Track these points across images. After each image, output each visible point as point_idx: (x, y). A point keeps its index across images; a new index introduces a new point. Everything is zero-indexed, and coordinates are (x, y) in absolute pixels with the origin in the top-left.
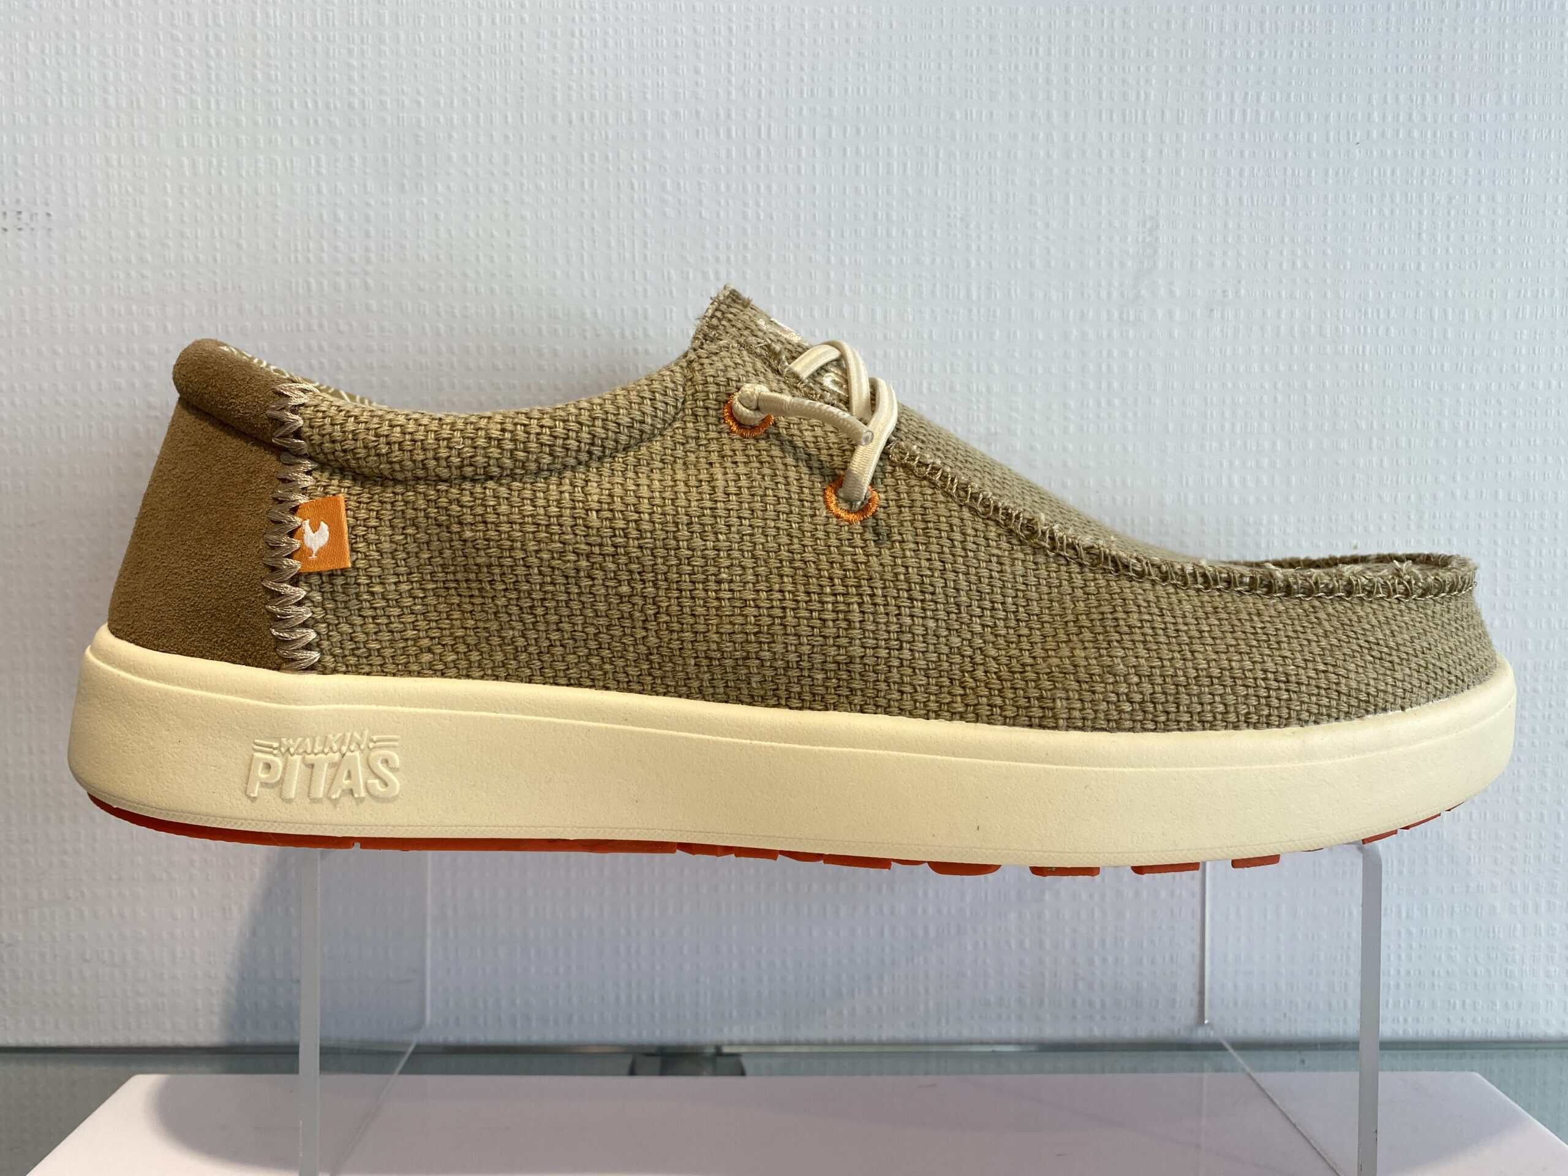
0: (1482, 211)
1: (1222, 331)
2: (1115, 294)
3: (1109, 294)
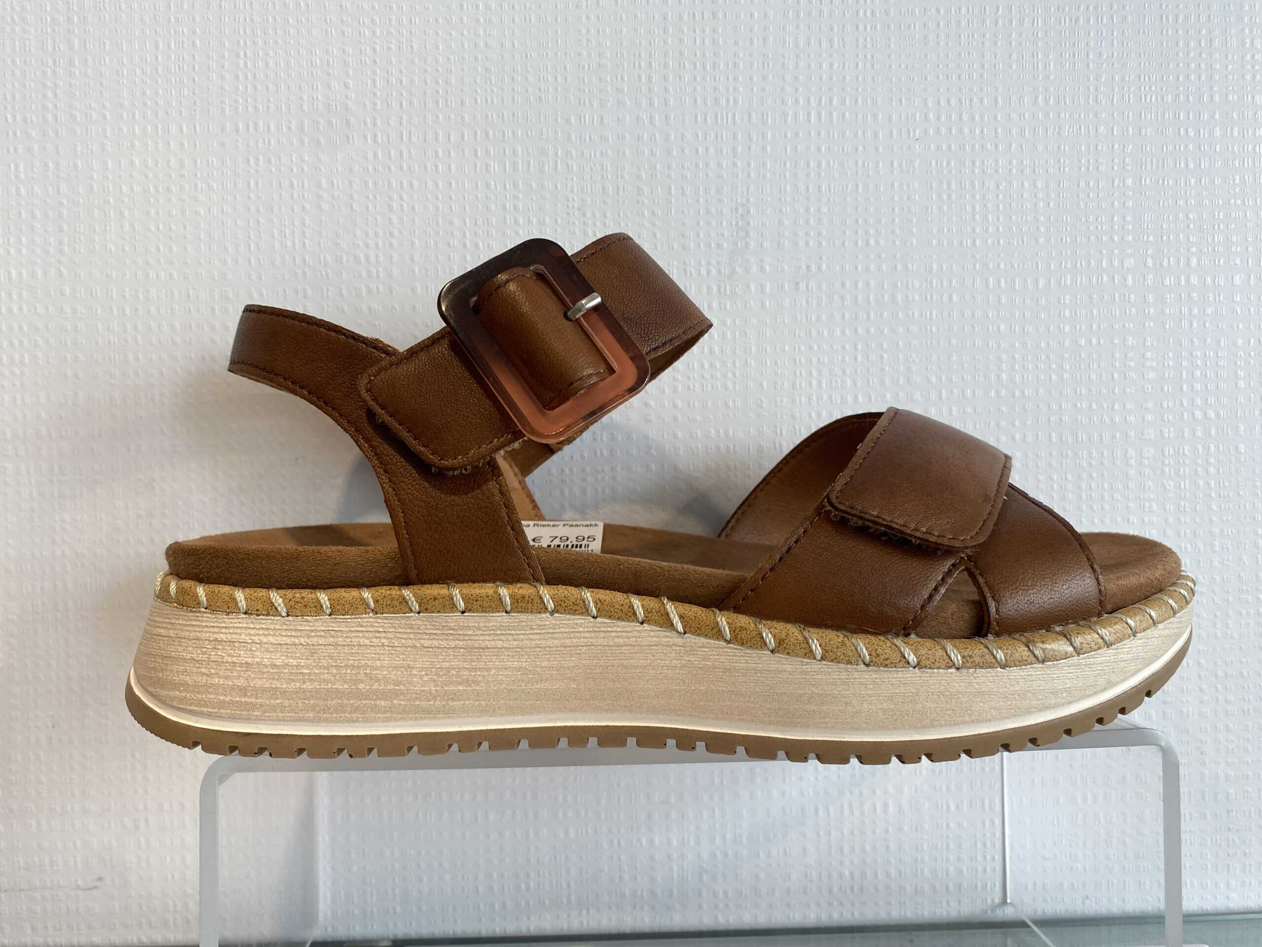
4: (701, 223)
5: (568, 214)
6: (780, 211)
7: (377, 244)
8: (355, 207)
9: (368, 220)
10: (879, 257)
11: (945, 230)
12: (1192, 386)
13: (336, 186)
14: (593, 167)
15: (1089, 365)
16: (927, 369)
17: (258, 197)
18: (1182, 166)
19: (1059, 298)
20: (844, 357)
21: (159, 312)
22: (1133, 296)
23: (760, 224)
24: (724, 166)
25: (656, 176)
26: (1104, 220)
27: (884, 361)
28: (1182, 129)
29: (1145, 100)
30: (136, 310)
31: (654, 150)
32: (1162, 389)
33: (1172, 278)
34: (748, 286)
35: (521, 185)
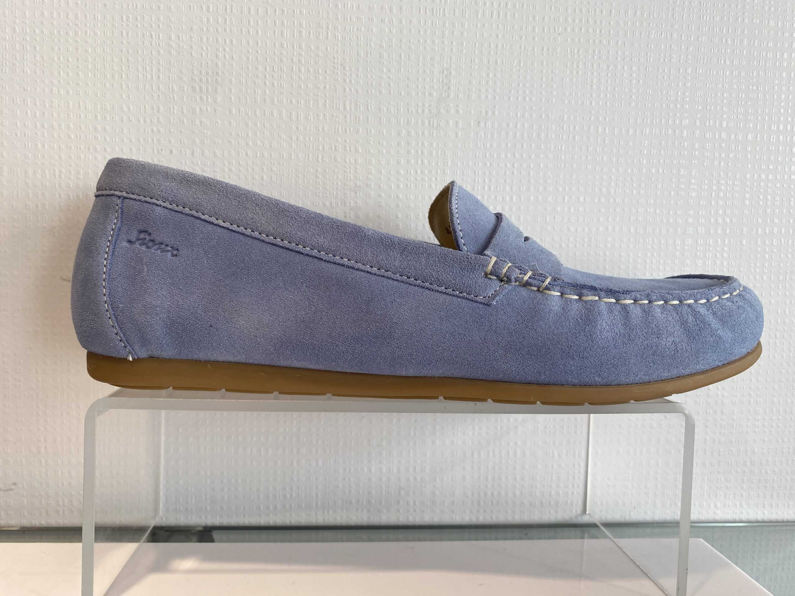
0: (625, 75)
1: (485, 133)
2: (426, 110)
3: (423, 111)
4: (420, 79)
5: (334, 67)
6: (471, 75)
7: (207, 79)
8: (193, 55)
9: (202, 63)
10: (531, 108)
11: (574, 94)
12: (718, 203)
13: (181, 39)
14: (352, 38)
15: (657, 185)
16: (557, 182)
17: (128, 43)
18: (722, 62)
19: (641, 142)
20: (505, 172)
21: (59, 116)
22: (686, 144)
23: (458, 82)
24: (436, 42)
25: (392, 46)
26: (672, 94)
27: (531, 176)
28: (724, 39)
29: (703, 18)
30: (44, 113)
31: (392, 29)
32: (699, 203)
33: (711, 134)
34: (448, 122)
35: (304, 47)
